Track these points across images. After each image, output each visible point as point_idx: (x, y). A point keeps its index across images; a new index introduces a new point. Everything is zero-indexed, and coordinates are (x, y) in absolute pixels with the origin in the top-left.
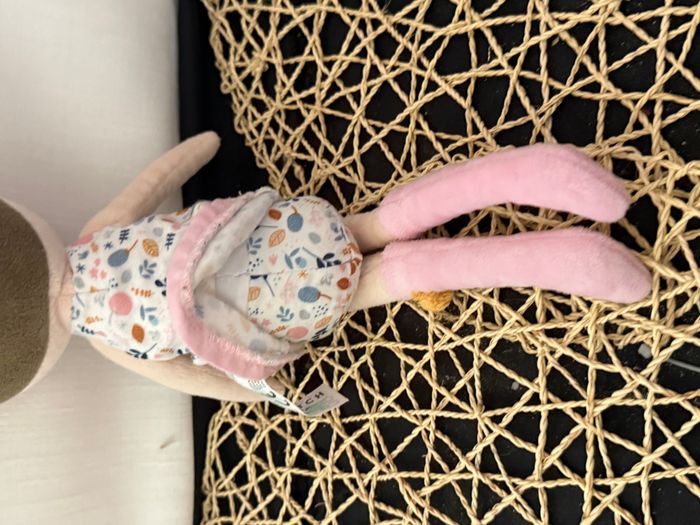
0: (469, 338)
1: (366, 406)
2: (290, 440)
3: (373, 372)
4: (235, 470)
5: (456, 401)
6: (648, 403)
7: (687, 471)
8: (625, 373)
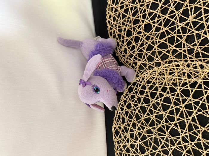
0: (158, 100)
1: (141, 117)
2: (128, 127)
3: (141, 111)
4: (119, 135)
5: (158, 112)
6: (192, 102)
7: (202, 112)
8: (186, 98)
